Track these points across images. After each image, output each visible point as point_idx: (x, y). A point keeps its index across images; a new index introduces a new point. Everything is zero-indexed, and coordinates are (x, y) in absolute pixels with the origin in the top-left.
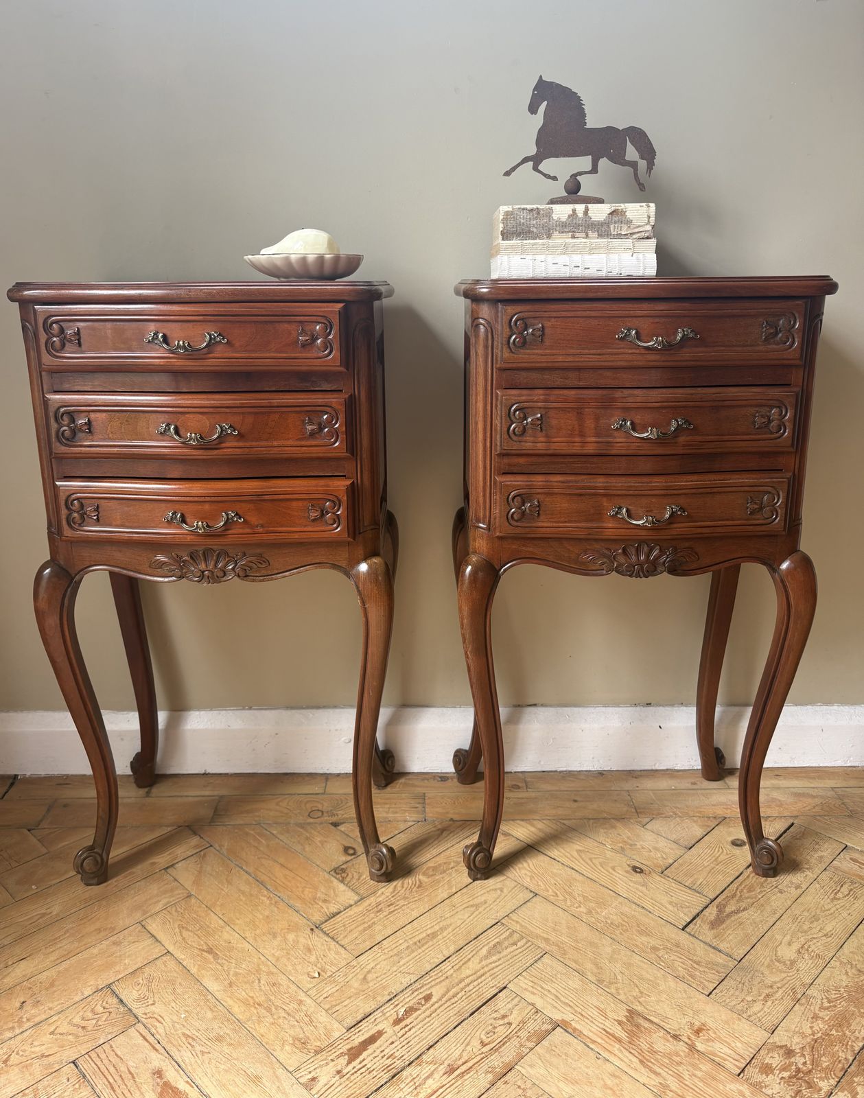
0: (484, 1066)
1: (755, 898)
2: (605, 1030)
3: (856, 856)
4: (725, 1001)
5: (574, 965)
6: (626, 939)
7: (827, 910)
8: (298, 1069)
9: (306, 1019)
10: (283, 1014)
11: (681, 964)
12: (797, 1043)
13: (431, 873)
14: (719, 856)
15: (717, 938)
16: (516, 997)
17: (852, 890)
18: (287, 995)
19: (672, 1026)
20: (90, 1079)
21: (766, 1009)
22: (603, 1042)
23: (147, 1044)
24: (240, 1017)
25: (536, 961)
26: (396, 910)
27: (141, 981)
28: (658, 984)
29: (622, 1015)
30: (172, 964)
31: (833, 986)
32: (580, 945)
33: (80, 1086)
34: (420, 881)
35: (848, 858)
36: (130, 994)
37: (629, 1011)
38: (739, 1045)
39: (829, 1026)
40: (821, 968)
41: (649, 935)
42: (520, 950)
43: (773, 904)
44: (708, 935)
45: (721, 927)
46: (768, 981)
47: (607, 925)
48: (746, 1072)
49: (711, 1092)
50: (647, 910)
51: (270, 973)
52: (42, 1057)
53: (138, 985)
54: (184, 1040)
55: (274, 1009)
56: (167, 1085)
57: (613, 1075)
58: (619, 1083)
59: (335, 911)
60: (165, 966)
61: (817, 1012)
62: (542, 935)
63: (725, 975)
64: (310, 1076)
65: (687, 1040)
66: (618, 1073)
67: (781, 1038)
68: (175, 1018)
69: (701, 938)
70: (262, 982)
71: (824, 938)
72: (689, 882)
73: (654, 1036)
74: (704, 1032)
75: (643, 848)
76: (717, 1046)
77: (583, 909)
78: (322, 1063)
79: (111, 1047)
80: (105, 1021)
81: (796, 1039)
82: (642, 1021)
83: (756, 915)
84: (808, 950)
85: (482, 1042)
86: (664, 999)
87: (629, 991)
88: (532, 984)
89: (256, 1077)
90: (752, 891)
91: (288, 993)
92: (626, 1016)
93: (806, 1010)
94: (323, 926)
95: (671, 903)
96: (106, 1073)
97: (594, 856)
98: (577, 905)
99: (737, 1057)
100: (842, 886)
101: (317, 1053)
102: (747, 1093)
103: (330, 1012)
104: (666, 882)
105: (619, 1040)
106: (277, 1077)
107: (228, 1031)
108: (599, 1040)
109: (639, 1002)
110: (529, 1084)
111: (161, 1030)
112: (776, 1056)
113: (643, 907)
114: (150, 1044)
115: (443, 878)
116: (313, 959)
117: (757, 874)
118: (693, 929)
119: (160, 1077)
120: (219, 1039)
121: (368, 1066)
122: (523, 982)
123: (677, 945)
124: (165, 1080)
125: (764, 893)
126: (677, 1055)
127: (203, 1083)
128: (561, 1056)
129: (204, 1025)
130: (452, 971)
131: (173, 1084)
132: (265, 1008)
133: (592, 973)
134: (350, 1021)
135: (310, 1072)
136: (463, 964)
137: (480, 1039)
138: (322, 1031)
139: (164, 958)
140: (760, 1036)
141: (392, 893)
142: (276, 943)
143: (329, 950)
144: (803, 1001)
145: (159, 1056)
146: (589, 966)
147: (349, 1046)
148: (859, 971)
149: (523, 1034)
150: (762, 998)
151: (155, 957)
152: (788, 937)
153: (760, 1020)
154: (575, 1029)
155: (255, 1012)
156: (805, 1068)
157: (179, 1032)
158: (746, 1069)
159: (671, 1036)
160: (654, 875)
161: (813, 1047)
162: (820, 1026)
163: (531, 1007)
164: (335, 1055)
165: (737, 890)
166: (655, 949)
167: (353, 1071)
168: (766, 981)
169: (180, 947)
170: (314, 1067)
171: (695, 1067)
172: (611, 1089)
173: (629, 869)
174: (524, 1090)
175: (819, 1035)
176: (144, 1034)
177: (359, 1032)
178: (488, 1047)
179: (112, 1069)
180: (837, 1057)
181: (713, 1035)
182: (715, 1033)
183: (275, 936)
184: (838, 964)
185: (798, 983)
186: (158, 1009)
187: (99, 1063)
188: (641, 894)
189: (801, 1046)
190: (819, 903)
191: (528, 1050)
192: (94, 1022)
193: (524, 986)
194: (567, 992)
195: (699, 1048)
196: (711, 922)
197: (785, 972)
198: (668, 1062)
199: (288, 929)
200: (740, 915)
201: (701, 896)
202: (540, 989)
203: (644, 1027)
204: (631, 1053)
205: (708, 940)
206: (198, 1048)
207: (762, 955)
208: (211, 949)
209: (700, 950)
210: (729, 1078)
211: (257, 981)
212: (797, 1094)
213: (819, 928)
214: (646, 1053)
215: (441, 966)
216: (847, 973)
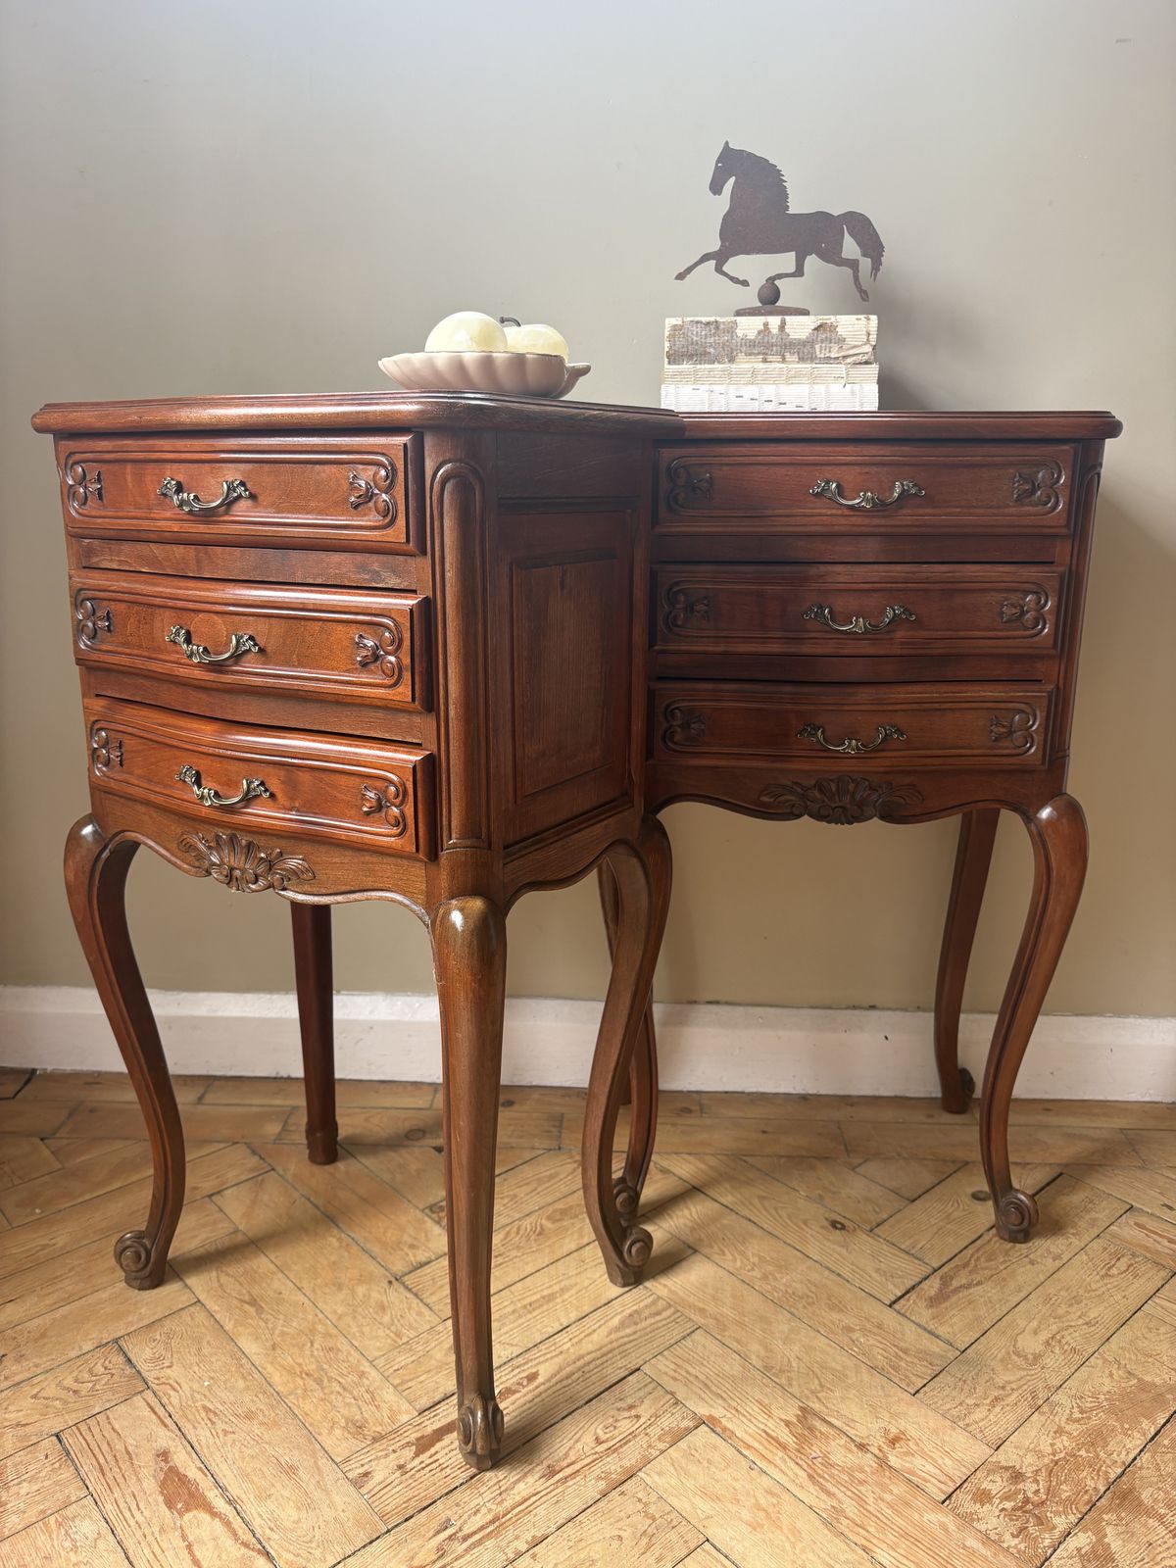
0: (597, 1470)
1: (996, 1269)
2: (765, 1432)
3: (1143, 1220)
4: (937, 1403)
5: (734, 1345)
6: (810, 1315)
7: (1094, 1291)
8: (347, 1460)
9: (367, 1396)
10: (338, 1389)
11: (881, 1351)
12: (1031, 1465)
13: (558, 1218)
14: (953, 1212)
15: (936, 1320)
16: (650, 1383)
17: (1132, 1265)
18: (346, 1365)
19: (859, 1432)
20: (74, 1457)
21: (991, 1416)
22: (761, 1447)
23: (154, 1417)
24: (280, 1388)
25: (684, 1338)
26: (506, 1262)
27: (158, 1337)
28: (846, 1376)
29: (791, 1413)
30: (201, 1317)
31: (1090, 1391)
32: (746, 1319)
33: (60, 1465)
34: (541, 1226)
35: (1132, 1223)
36: (142, 1354)
37: (802, 1409)
38: (948, 1461)
39: (1078, 1445)
40: (1076, 1367)
41: (843, 1311)
42: (664, 1322)
43: (1019, 1278)
44: (924, 1314)
45: (944, 1306)
46: (1000, 1380)
47: (787, 1296)
48: (953, 1499)
49: (902, 1523)
50: (844, 1279)
51: (327, 1335)
52: (17, 1426)
53: (154, 1341)
54: (203, 1414)
55: (326, 1380)
56: (173, 1471)
57: (770, 1492)
58: (775, 1502)
59: (424, 1259)
60: (192, 1319)
61: (1063, 1425)
62: (697, 1304)
63: (940, 1369)
64: (361, 1470)
65: (877, 1452)
66: (777, 1490)
67: (1008, 1456)
68: (196, 1386)
69: (913, 1318)
70: (316, 1346)
71: (1085, 1327)
72: (907, 1243)
73: (833, 1443)
74: (902, 1442)
75: (849, 1197)
76: (918, 1462)
77: (757, 1273)
78: (380, 1454)
79: (108, 1418)
80: (104, 1385)
81: (1030, 1459)
82: (818, 1424)
83: (993, 1291)
84: (1060, 1341)
85: (597, 1439)
86: (851, 1396)
87: (806, 1383)
88: (673, 1366)
89: (291, 1467)
90: (992, 1260)
91: (348, 1361)
92: (797, 1416)
93: (1048, 1422)
94: (405, 1278)
95: (878, 1270)
96: (97, 1451)
97: (781, 1205)
98: (749, 1267)
99: (943, 1478)
100: (1119, 1259)
101: (375, 1440)
102: (952, 1527)
103: (400, 1388)
104: (875, 1243)
105: (784, 1447)
106: (318, 1469)
107: (262, 1407)
108: (756, 1445)
109: (817, 1398)
110: (653, 1498)
111: (175, 1401)
112: (999, 1479)
113: (839, 1275)
114: (159, 1417)
115: (573, 1224)
116: (386, 1319)
117: (1002, 1238)
118: (904, 1306)
119: (166, 1461)
120: (250, 1416)
121: (441, 1461)
122: (664, 1365)
123: (880, 1326)
124: (171, 1464)
125: (1009, 1263)
126: (861, 1470)
127: (221, 1470)
128: (701, 1463)
129: (232, 1398)
130: (569, 1344)
131: (181, 1470)
132: (315, 1380)
133: (758, 1356)
134: (424, 1402)
135: (362, 1465)
136: (585, 1336)
137: (595, 1434)
138: (385, 1413)
139: (192, 1309)
140: (977, 1452)
141: (502, 1241)
142: (341, 1296)
143: (409, 1309)
144: (1045, 1408)
145: (169, 1434)
146: (755, 1347)
147: (419, 1435)
148: (1129, 1373)
149: (655, 1431)
150: (988, 1401)
151: (180, 1306)
152: (1034, 1324)
153: (981, 1431)
154: (725, 1429)
155: (302, 1384)
156: (1036, 1498)
157: (198, 1404)
158: (954, 1495)
159: (856, 1445)
160: (858, 1232)
161: (1051, 1471)
162: (1064, 1442)
163: (669, 1397)
164: (398, 1445)
165: (971, 1257)
166: (849, 1329)
167: (419, 1467)
168: (997, 1380)
169: (215, 1296)
170: (369, 1459)
171: (884, 1488)
172: (764, 1510)
173: (826, 1224)
174: (646, 1505)
175: (1062, 1455)
176: (152, 1404)
177: (434, 1416)
178: (605, 1446)
179: (105, 1447)
180: (1083, 1485)
181: (915, 1448)
182: (918, 1444)
183: (340, 1288)
184: (1100, 1362)
185: (1041, 1385)
186: (175, 1373)
187: (89, 1438)
188: (838, 1257)
189: (1035, 1468)
190: (1085, 1280)
191: (658, 1453)
192: (91, 1385)
193: (664, 1369)
194: (720, 1379)
195: (892, 1464)
196: (931, 1298)
197: (1024, 1369)
198: (847, 1479)
199: (359, 1280)
200: (971, 1291)
201: (921, 1263)
202: (684, 1374)
203: (820, 1432)
204: (797, 1464)
205: (923, 1322)
206: (220, 1426)
207: (995, 1345)
208: (255, 1300)
209: (911, 1335)
210: (929, 1506)
211: (309, 1344)
212: (1020, 1532)
213: (1079, 1313)
214: (820, 1466)
215: (555, 1337)
216: (1111, 1375)
